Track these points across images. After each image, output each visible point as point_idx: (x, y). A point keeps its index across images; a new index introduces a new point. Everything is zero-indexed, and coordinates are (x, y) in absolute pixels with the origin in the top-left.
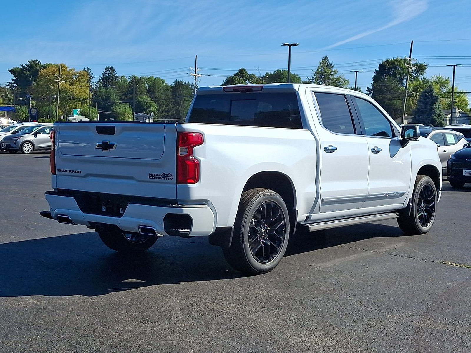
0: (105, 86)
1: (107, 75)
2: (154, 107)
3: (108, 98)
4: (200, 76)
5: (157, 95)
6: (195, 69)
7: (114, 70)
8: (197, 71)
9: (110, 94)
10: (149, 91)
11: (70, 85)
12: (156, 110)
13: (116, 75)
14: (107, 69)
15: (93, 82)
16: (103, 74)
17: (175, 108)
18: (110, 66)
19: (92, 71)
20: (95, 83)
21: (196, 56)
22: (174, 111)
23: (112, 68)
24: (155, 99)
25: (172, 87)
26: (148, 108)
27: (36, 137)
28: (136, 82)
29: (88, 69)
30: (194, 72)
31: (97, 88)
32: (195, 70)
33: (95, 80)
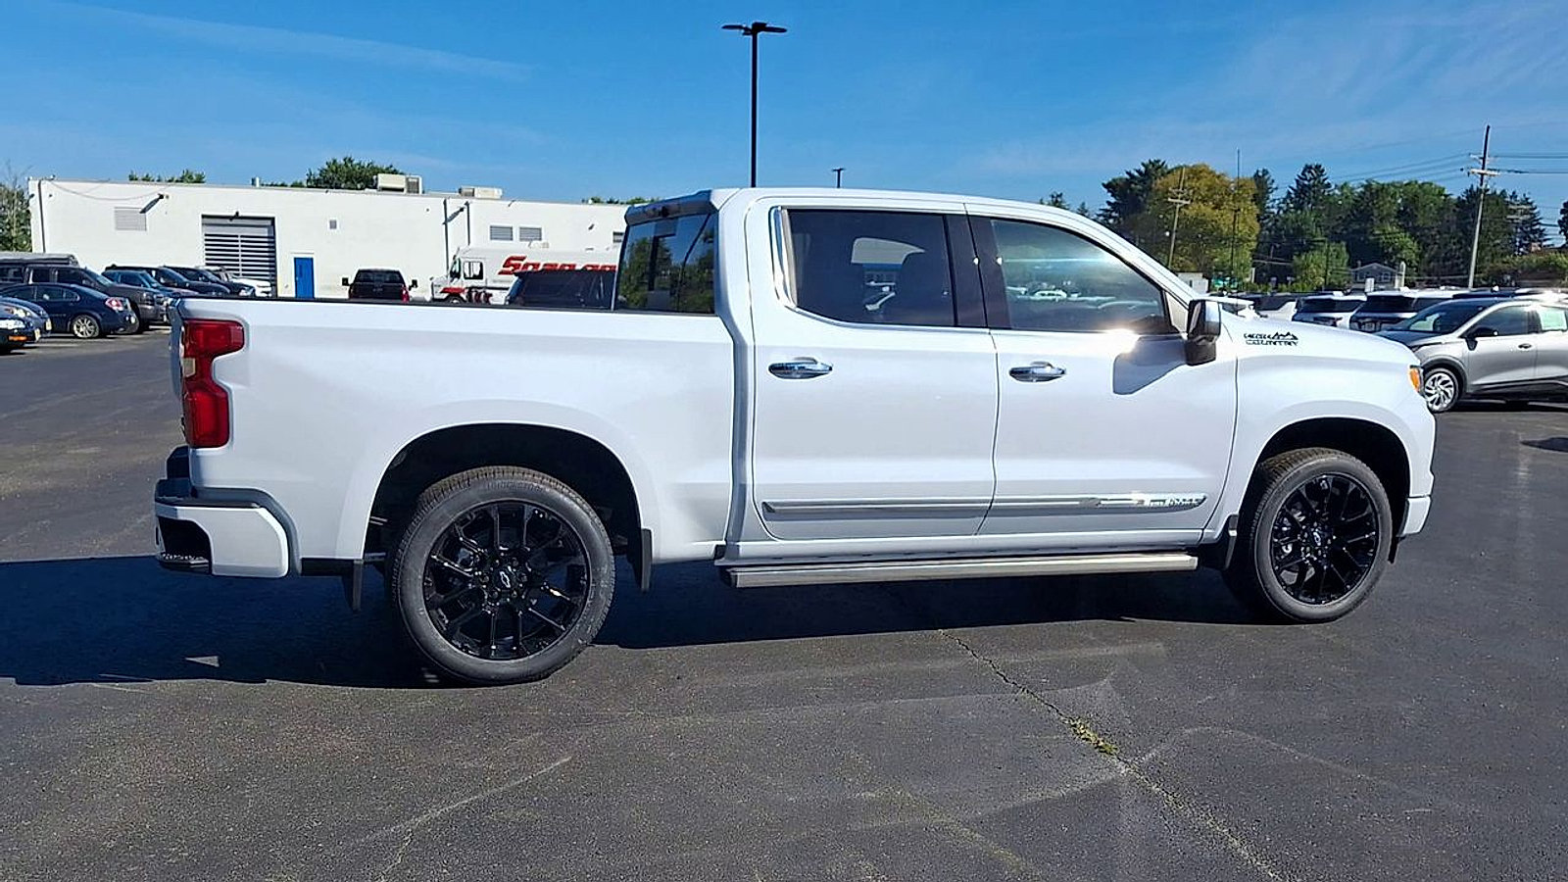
0: (1299, 207)
1: (1306, 183)
2: (1410, 246)
3: (1299, 231)
4: (1496, 173)
5: (1420, 223)
6: (1484, 159)
7: (1323, 171)
8: (1486, 163)
9: (1305, 223)
10: (1400, 214)
11: (1214, 209)
12: (1414, 257)
13: (1326, 182)
14: (1308, 168)
15: (1274, 200)
16: (1297, 181)
17: (1462, 251)
18: (1314, 162)
19: (1273, 175)
20: (1277, 202)
21: (1488, 127)
22: (1459, 258)
23: (1318, 167)
24: (1414, 232)
26: (1396, 251)
27: (1474, 349)
28: (1374, 193)
29: (1265, 172)
30: (1477, 164)
31: (1281, 212)
32: (1481, 161)
33: (1277, 195)
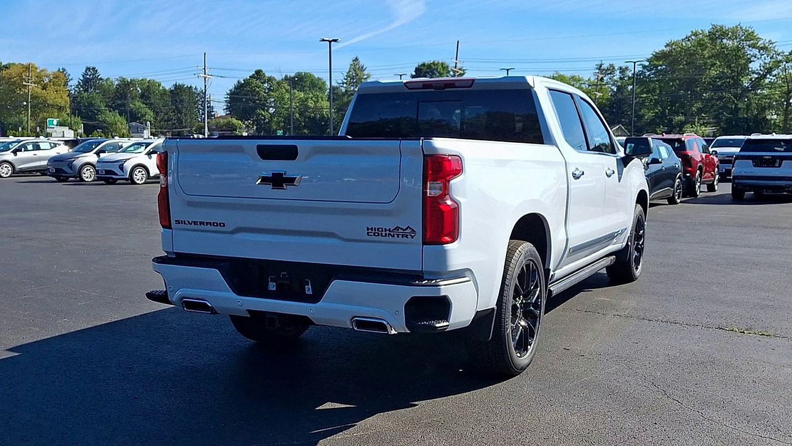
0: (86, 90)
1: (88, 77)
2: (150, 115)
3: (91, 104)
4: (211, 77)
5: (153, 101)
6: (205, 69)
7: (97, 71)
8: (206, 71)
9: (94, 100)
10: (142, 96)
11: (42, 89)
12: (152, 119)
13: (99, 77)
14: (88, 69)
15: (71, 86)
16: (83, 76)
17: (176, 116)
18: (91, 66)
19: (68, 71)
20: (73, 87)
21: (205, 53)
22: (175, 120)
23: (93, 69)
24: (150, 106)
25: (171, 91)
26: (143, 116)
27: (16, 155)
28: (125, 86)
29: (64, 70)
30: (201, 72)
31: (76, 93)
32: (204, 70)
33: (73, 83)
